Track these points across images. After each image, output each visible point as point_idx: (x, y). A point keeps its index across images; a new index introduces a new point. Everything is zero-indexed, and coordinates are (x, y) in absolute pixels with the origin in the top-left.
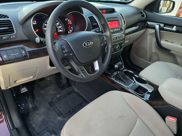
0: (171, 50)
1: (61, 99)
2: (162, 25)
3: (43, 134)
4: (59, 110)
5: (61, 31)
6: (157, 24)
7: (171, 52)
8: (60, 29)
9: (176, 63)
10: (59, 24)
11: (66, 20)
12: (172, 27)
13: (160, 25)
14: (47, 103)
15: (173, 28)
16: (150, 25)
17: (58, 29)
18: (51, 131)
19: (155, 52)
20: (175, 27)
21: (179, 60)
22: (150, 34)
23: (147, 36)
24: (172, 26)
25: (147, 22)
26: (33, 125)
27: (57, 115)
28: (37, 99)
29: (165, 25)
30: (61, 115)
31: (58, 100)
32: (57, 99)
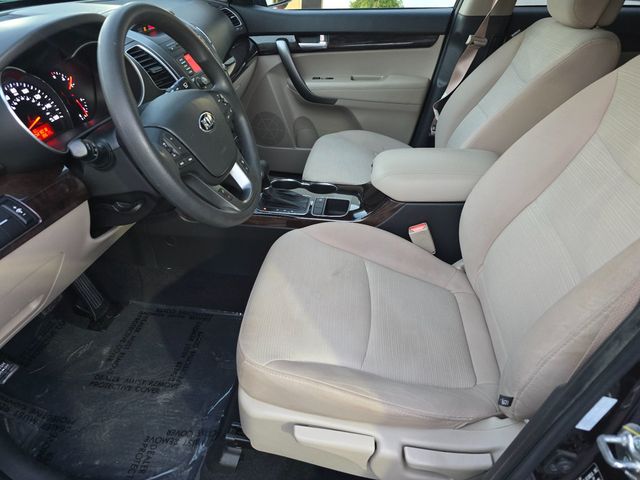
0: (335, 100)
1: (123, 354)
2: (292, 39)
3: (149, 458)
4: (144, 381)
5: (56, 117)
6: (279, 39)
7: (337, 103)
8: (53, 112)
9: (357, 126)
10: (43, 97)
11: (54, 77)
12: (314, 39)
13: (286, 40)
14: (84, 388)
15: (318, 41)
16: (264, 45)
17: (48, 114)
18: (165, 436)
19: (300, 118)
20: (322, 37)
21: (360, 117)
22: (272, 71)
23: (265, 77)
24: (314, 36)
25: (252, 38)
26: (97, 463)
27: (150, 393)
28: (39, 396)
29: (300, 36)
30: (161, 388)
31: (115, 359)
32: (109, 360)
